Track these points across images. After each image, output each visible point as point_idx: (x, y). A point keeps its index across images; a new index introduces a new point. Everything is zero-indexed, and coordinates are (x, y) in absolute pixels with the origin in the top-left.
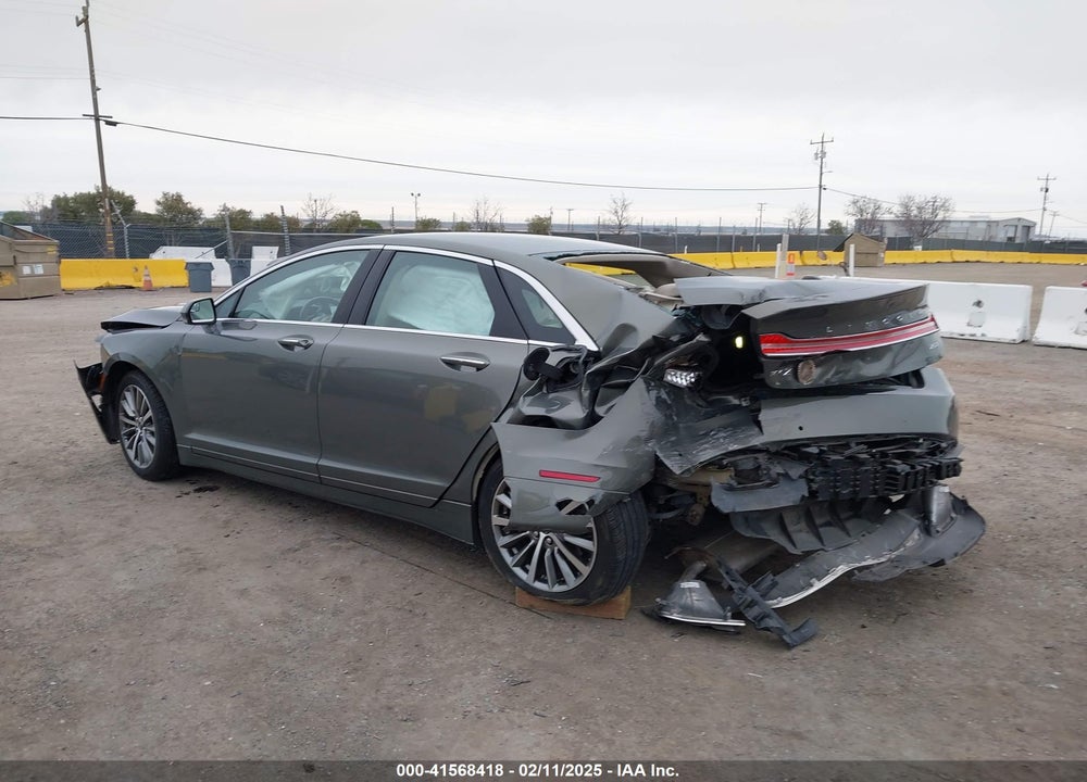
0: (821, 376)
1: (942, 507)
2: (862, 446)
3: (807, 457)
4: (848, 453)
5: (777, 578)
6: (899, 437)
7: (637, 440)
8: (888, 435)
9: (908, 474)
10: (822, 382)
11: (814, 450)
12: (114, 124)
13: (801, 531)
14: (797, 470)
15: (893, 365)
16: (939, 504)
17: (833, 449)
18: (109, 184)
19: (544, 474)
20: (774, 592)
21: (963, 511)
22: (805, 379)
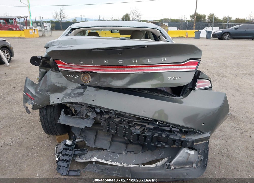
0: (93, 82)
7: (44, 90)
10: (94, 84)
11: (98, 110)
14: (93, 116)
22: (86, 81)
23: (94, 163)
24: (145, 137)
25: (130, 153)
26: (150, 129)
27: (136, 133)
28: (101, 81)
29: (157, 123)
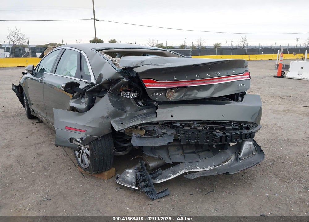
0: (178, 97)
1: (246, 150)
2: (199, 124)
3: (175, 127)
4: (193, 126)
5: (163, 171)
6: (220, 121)
7: (102, 117)
8: (215, 121)
9: (221, 137)
10: (178, 99)
11: (178, 125)
12: (99, 21)
13: (178, 154)
14: (171, 132)
15: (213, 93)
16: (245, 149)
17: (186, 125)
18: (97, 37)
19: (67, 128)
20: (160, 177)
21: (259, 152)
22: (170, 97)
23: (188, 173)
24: (226, 137)
25: (206, 158)
26: (229, 129)
27: (219, 135)
28: (187, 95)
29: (232, 124)
